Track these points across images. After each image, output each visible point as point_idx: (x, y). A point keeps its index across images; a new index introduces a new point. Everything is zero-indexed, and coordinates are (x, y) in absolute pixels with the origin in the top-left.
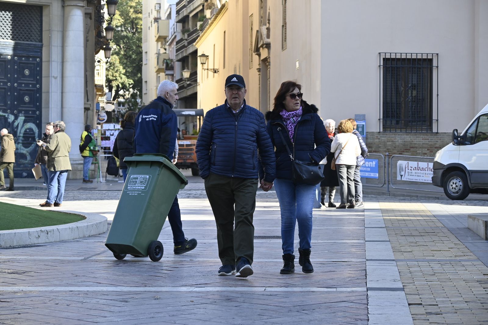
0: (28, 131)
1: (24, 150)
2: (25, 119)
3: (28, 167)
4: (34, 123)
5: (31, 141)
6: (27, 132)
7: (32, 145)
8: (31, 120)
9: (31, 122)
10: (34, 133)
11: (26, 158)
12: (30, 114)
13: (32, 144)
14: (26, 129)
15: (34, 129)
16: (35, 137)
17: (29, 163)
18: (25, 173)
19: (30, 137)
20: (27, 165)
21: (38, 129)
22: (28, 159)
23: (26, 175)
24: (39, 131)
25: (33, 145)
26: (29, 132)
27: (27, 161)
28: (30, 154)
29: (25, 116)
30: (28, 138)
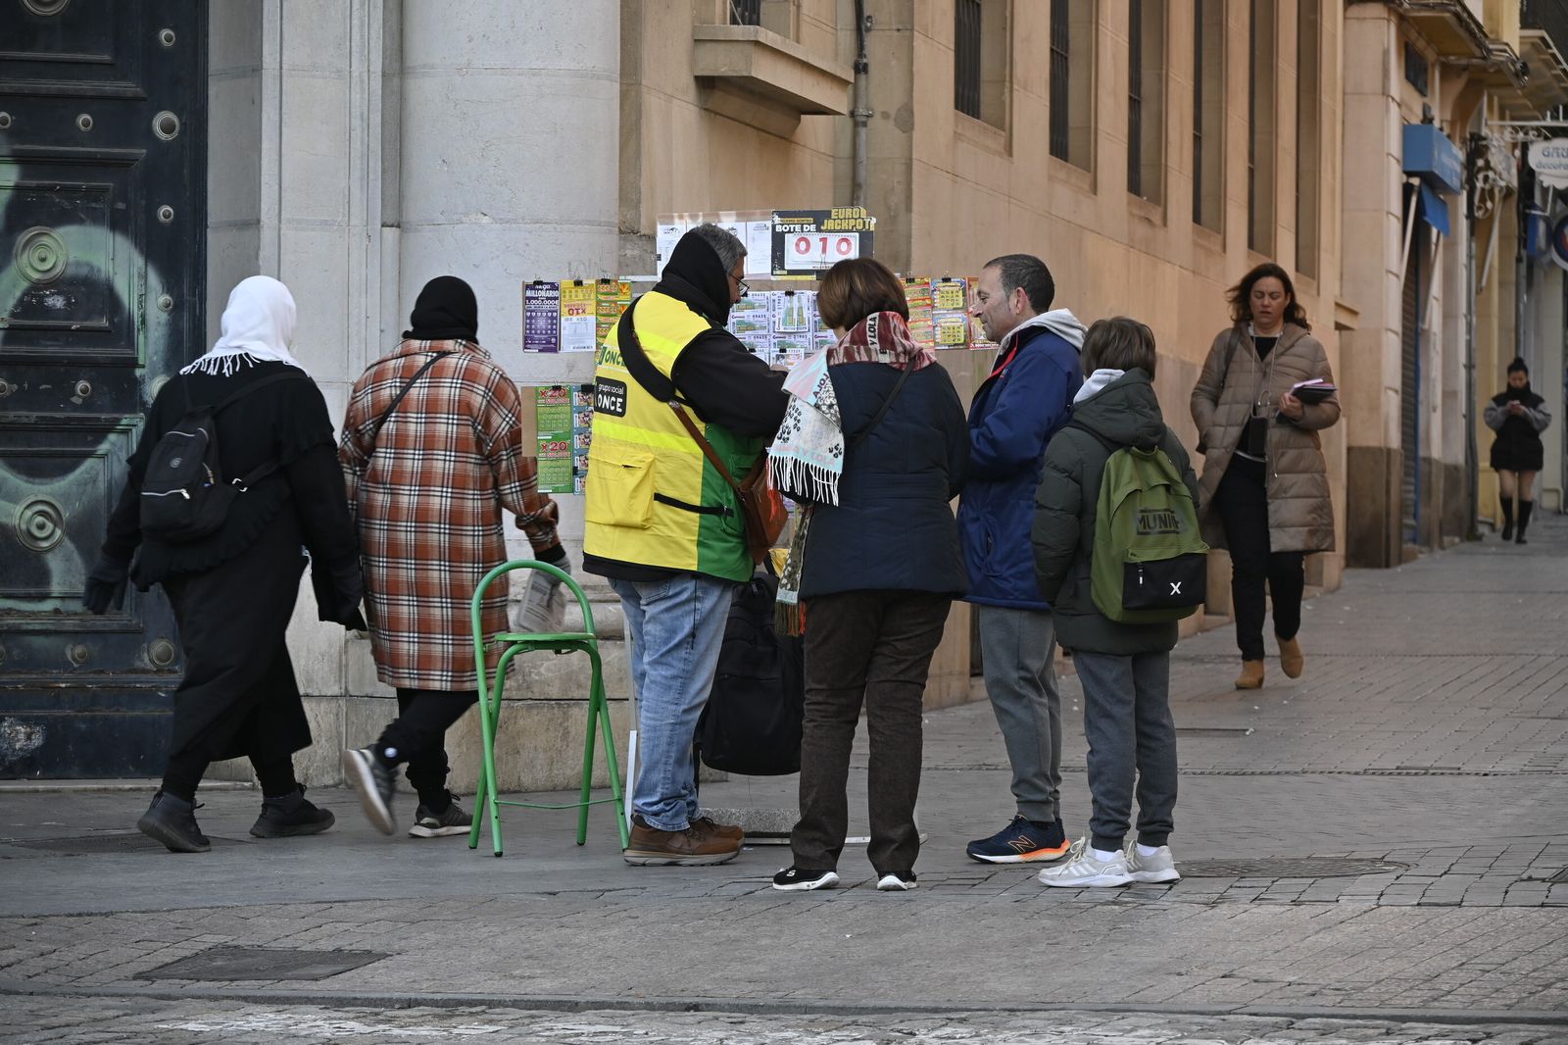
0: (57, 302)
1: (13, 497)
2: (17, 188)
3: (66, 666)
4: (118, 223)
5: (88, 404)
6: (50, 312)
7: (103, 448)
8: (94, 195)
9: (96, 219)
10: (122, 330)
11: (42, 576)
12: (75, 137)
13: (101, 432)
14: (36, 289)
15: (121, 287)
16: (134, 363)
17: (70, 624)
18: (25, 721)
19: (78, 366)
20: (38, 642)
21: (171, 285)
22: (56, 588)
23: (37, 741)
24: (175, 310)
25: (110, 443)
26: (69, 312)
27: (48, 606)
28: (77, 531)
29: (19, 159)
30: (63, 372)
